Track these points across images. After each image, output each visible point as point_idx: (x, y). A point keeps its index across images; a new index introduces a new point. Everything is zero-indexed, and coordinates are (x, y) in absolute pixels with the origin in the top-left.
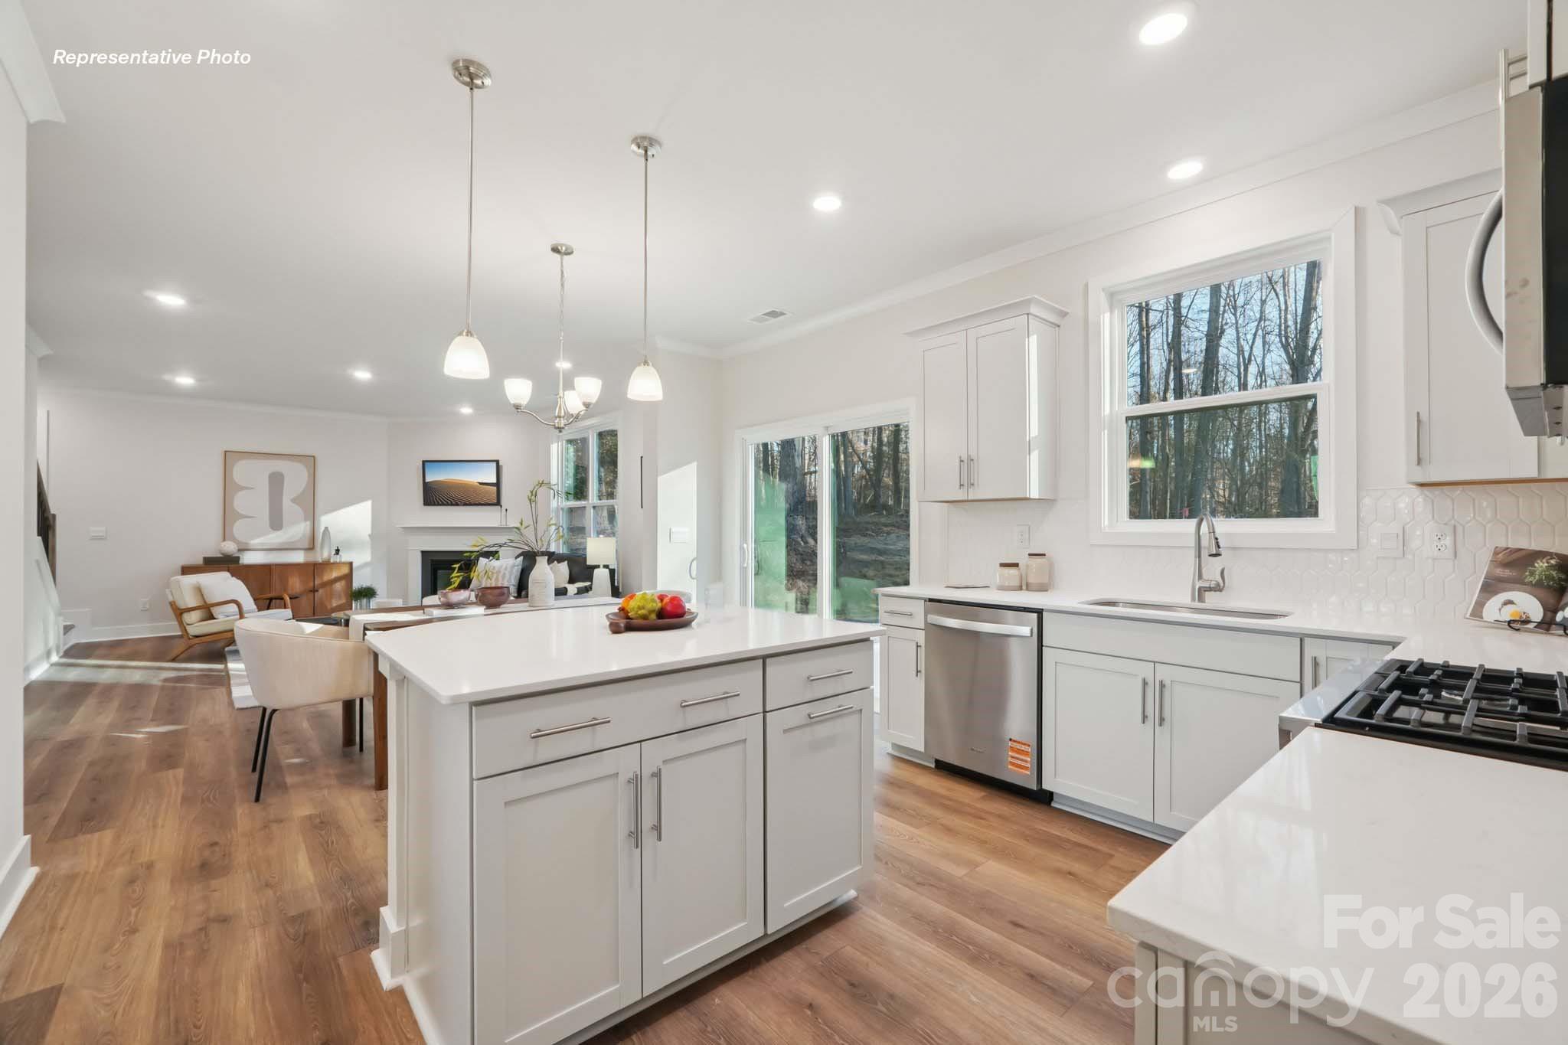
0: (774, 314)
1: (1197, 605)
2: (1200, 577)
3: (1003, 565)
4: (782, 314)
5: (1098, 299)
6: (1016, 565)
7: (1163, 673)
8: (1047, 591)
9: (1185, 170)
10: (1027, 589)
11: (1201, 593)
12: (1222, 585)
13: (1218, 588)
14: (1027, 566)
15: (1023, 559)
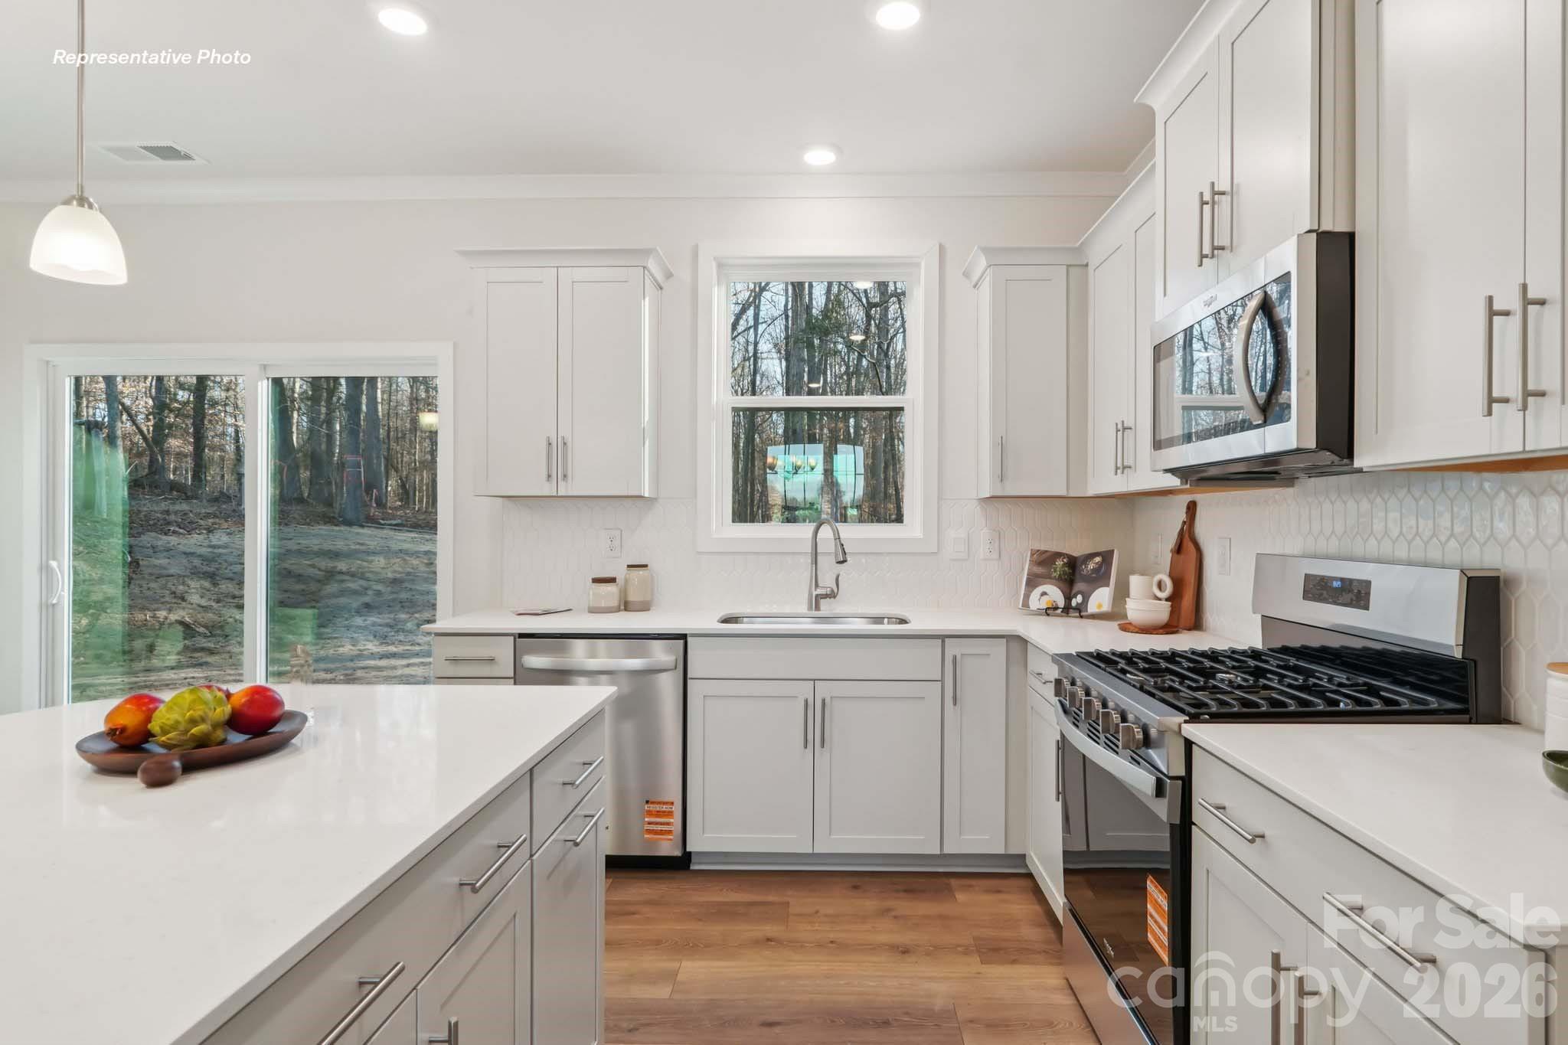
0: (168, 153)
1: (815, 613)
2: (817, 586)
3: (596, 581)
4: (187, 157)
5: (708, 269)
6: (612, 580)
7: (823, 690)
8: (649, 610)
9: (819, 157)
10: (626, 610)
11: (816, 602)
12: (836, 590)
13: (832, 595)
14: (626, 581)
15: (619, 571)
